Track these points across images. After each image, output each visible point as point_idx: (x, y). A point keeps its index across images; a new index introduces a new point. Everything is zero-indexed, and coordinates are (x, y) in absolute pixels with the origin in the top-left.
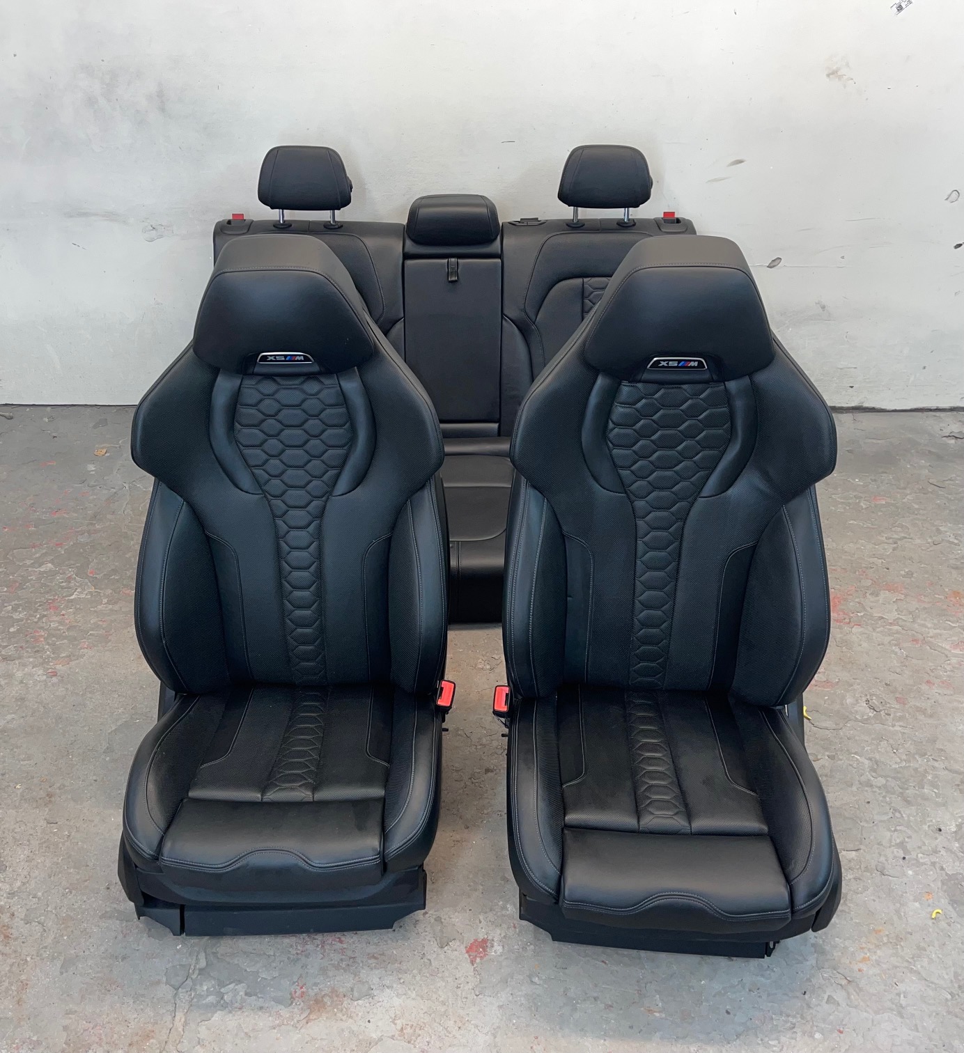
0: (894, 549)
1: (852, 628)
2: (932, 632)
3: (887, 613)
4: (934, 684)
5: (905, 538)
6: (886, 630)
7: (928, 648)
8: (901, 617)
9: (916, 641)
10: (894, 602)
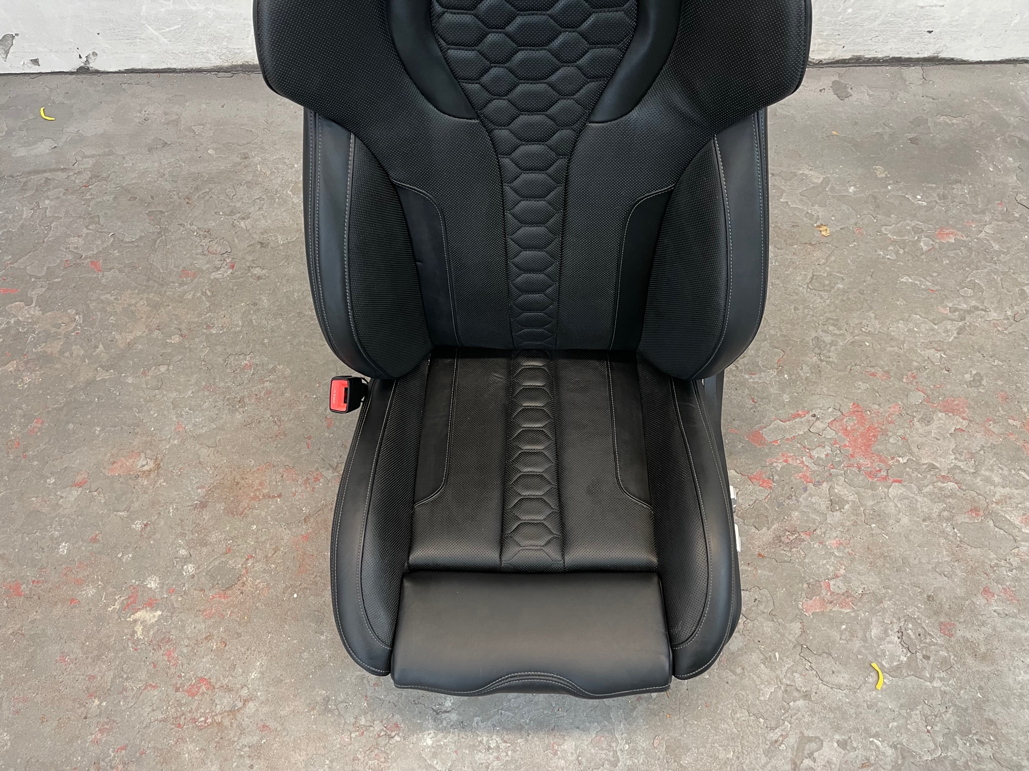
0: (960, 331)
1: (889, 487)
2: (1000, 492)
3: (940, 456)
4: (993, 596)
5: (976, 308)
6: (936, 490)
7: (991, 523)
8: (960, 464)
9: (975, 510)
10: (951, 434)
